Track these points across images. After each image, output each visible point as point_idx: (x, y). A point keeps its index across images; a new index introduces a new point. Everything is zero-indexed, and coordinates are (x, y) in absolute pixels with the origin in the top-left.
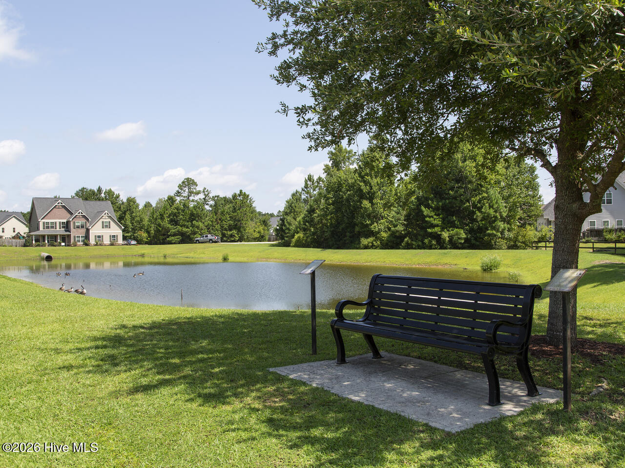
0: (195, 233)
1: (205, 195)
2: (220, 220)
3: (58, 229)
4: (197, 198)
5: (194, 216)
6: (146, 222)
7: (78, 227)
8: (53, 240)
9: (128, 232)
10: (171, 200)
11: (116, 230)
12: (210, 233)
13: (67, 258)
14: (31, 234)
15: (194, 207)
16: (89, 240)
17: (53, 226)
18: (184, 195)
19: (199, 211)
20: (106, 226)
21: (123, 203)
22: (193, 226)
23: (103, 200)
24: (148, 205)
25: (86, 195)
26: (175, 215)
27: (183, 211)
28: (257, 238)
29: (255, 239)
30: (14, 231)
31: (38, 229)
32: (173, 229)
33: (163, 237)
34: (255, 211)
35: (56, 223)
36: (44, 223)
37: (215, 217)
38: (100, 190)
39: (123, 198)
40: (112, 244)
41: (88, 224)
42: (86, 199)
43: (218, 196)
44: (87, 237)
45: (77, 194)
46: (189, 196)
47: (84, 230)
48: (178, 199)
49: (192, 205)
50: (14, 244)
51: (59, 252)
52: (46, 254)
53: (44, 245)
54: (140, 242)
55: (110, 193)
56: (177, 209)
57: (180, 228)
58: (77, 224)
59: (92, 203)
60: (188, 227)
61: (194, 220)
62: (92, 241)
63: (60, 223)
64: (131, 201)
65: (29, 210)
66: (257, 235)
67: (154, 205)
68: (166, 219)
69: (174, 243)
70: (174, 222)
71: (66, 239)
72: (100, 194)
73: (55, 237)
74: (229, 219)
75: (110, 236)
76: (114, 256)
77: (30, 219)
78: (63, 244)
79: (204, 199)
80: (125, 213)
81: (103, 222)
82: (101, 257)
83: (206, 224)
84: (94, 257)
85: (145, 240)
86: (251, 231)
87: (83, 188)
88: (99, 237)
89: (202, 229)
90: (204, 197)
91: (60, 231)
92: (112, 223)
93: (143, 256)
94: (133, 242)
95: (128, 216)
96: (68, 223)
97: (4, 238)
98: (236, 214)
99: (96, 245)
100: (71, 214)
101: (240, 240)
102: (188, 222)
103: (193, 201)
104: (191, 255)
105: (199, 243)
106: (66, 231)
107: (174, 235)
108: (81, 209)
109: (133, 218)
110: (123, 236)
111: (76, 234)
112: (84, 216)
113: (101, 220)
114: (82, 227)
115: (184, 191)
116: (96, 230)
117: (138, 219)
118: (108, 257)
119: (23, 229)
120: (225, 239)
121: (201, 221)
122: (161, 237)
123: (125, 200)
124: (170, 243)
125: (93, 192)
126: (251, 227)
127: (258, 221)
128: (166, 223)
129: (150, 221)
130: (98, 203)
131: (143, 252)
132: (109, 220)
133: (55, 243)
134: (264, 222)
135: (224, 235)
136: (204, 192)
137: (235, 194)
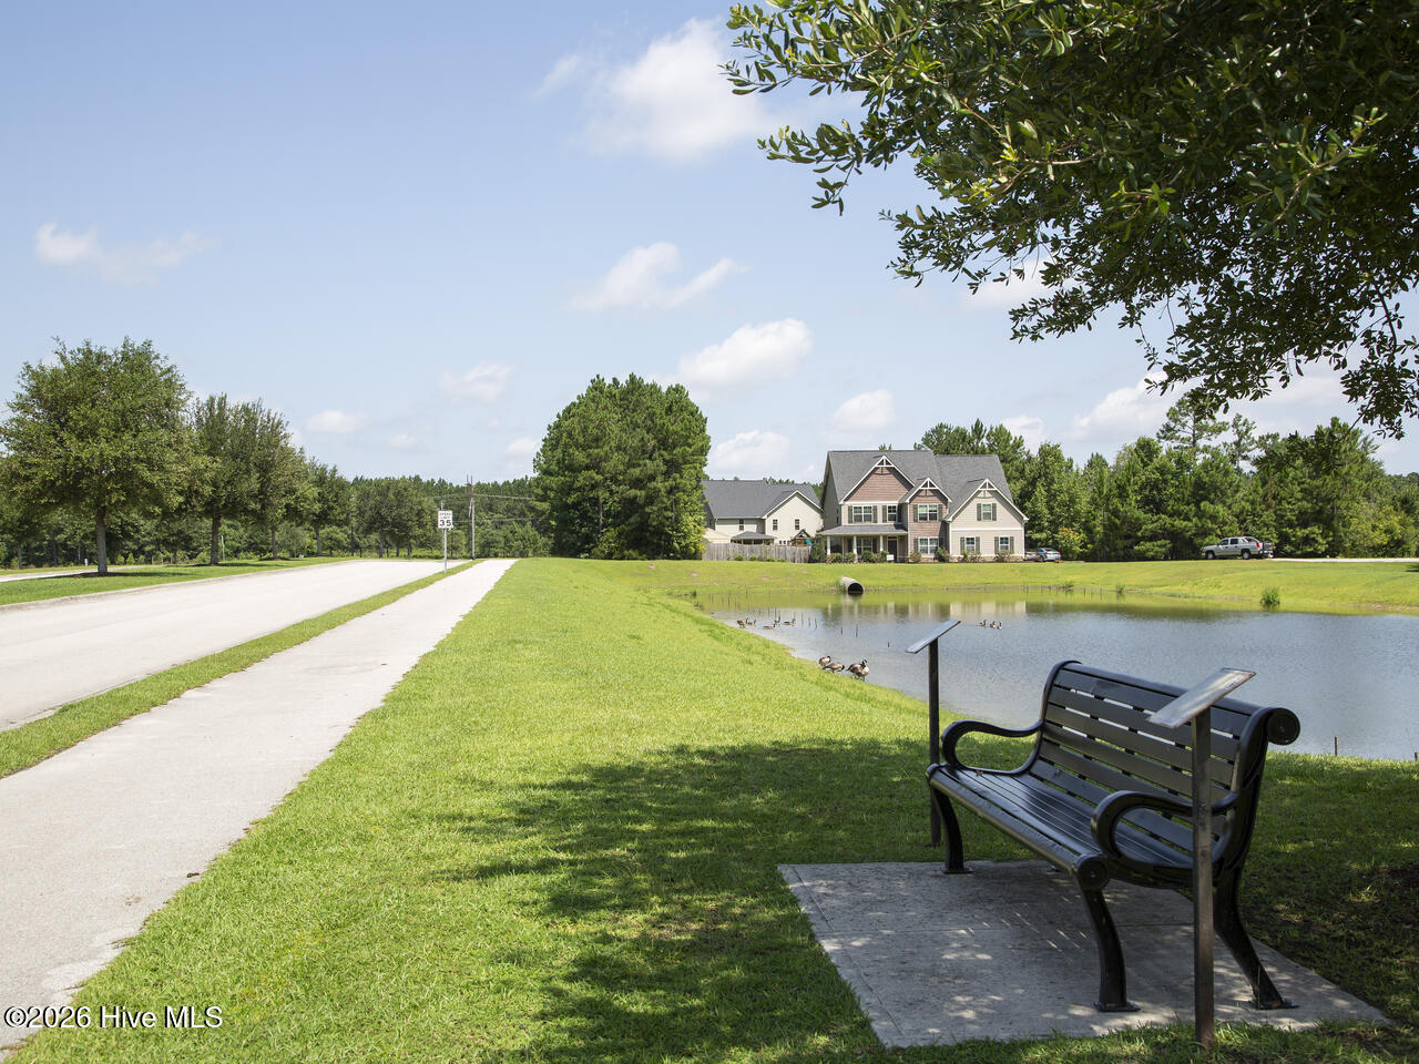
0: (1205, 533)
1: (1238, 433)
2: (1274, 498)
3: (880, 522)
4: (1216, 441)
5: (1203, 491)
6: (1083, 505)
7: (923, 518)
8: (868, 547)
9: (1041, 531)
10: (1146, 449)
11: (1011, 526)
12: (1246, 533)
13: (894, 590)
14: (825, 533)
15: (1204, 466)
16: (948, 549)
17: (870, 515)
18: (1183, 435)
19: (1219, 478)
20: (988, 515)
21: (1030, 459)
22: (1201, 514)
23: (983, 452)
24: (1096, 462)
25: (947, 443)
26: (1155, 486)
27: (1176, 476)
28: (1381, 547)
29: (1376, 551)
30: (797, 527)
31: (838, 523)
32: (1151, 522)
33: (1126, 543)
34: (1380, 473)
35: (875, 508)
36: (850, 509)
37: (1261, 491)
38: (978, 429)
39: (1032, 447)
40: (1000, 560)
41: (946, 512)
42: (947, 452)
43: (1275, 437)
44: (943, 541)
45: (926, 441)
46: (1196, 438)
47: (936, 526)
48: (1165, 445)
49: (1200, 458)
50: (789, 557)
51: (879, 575)
52: (848, 581)
53: (849, 560)
54: (1066, 555)
55: (1000, 435)
56: (1162, 470)
57: (1168, 520)
58: (921, 511)
59: (955, 461)
60: (1187, 519)
61: (1205, 498)
62: (955, 551)
63: (884, 508)
64: (1049, 453)
65: (819, 479)
66: (1382, 539)
67: (1111, 462)
68: (1133, 498)
69: (1153, 559)
70: (1153, 504)
71: (896, 546)
72: (979, 439)
73: (875, 539)
74: (1299, 495)
75: (996, 539)
76: (1002, 588)
77: (825, 498)
78: (890, 557)
79: (1237, 444)
80: (1033, 483)
81: (979, 506)
82: (971, 589)
83: (1236, 508)
84: (956, 589)
85: (1078, 549)
86: (1365, 527)
87: (941, 426)
88: (970, 541)
89: (1225, 523)
90: (1236, 438)
91: (883, 527)
92: (1000, 508)
93: (1068, 588)
94: (1052, 555)
95: (1040, 491)
96: (902, 507)
97: (777, 541)
98: (1318, 482)
99: (964, 560)
100: (909, 486)
101: (1332, 552)
102: (1188, 504)
103: (1206, 449)
104: (1186, 589)
105: (1215, 558)
106: (897, 527)
107: (1153, 537)
108: (932, 472)
109: (1052, 496)
110: (1028, 540)
111: (919, 533)
112: (936, 493)
113: (976, 501)
114: (933, 517)
115: (1184, 425)
116: (963, 526)
117: (1065, 497)
118: (987, 589)
119: (812, 522)
120: (1288, 548)
121: (1224, 503)
122: (1120, 543)
123: (1035, 453)
124: (1142, 557)
125: (961, 434)
126: (1365, 518)
127: (1389, 499)
128: (1132, 508)
129: (1093, 501)
130: (971, 460)
131: (1069, 579)
132: (994, 501)
133: (874, 556)
134: (1405, 501)
135: (1284, 538)
136: (1235, 425)
137: (1319, 428)
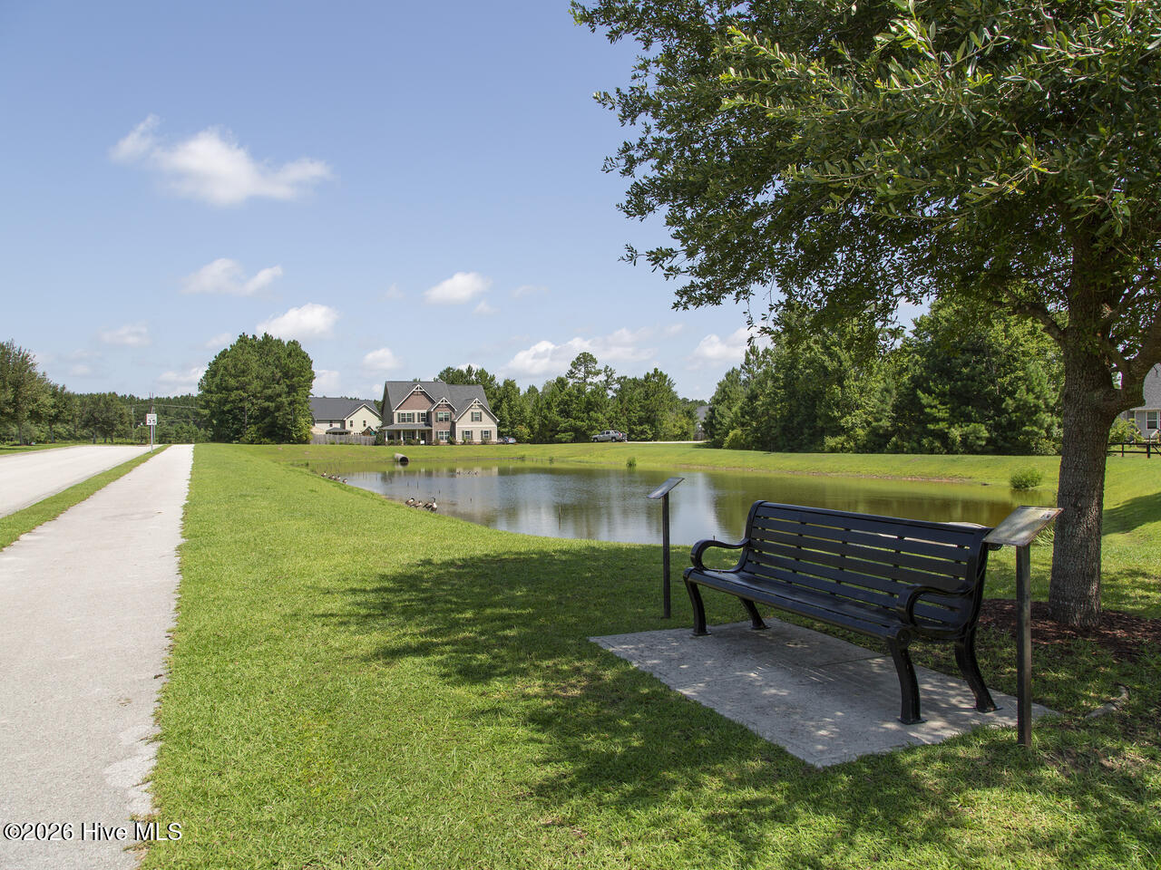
0: (592, 428)
1: (607, 375)
2: (627, 410)
3: (416, 422)
4: (596, 380)
5: (590, 406)
6: (528, 413)
7: (441, 420)
8: (410, 436)
9: (505, 427)
10: (561, 383)
11: (489, 424)
12: (613, 428)
13: (426, 461)
14: (384, 428)
15: (592, 393)
16: (455, 437)
17: (410, 418)
18: (579, 376)
19: (599, 399)
20: (478, 419)
21: (499, 387)
22: (590, 419)
23: (473, 383)
24: (532, 390)
25: (452, 378)
26: (566, 403)
27: (577, 398)
28: (677, 435)
29: (676, 438)
30: (365, 425)
31: (392, 422)
32: (564, 423)
33: (551, 434)
34: (676, 397)
35: (414, 414)
36: (399, 414)
37: (620, 406)
38: (470, 370)
39: (500, 381)
40: (484, 443)
41: (454, 416)
42: (452, 383)
43: (625, 378)
44: (452, 432)
45: (441, 377)
46: (586, 377)
47: (448, 424)
48: (571, 381)
49: (589, 389)
50: (363, 442)
51: (417, 452)
52: (400, 456)
53: (399, 444)
54: (520, 440)
55: (482, 374)
56: (569, 395)
57: (573, 421)
58: (439, 416)
59: (459, 388)
60: (583, 421)
61: (592, 410)
62: (459, 439)
63: (419, 414)
64: (509, 384)
65: (380, 399)
66: (678, 432)
67: (540, 390)
68: (555, 410)
69: (565, 442)
70: (565, 413)
71: (426, 435)
72: (471, 376)
73: (413, 432)
74: (639, 409)
75: (482, 432)
76: (486, 459)
77: (383, 409)
78: (422, 442)
79: (606, 381)
80: (501, 401)
81: (472, 413)
82: (469, 459)
83: (608, 416)
84: (461, 459)
85: (526, 437)
86: (670, 425)
87: (449, 368)
88: (467, 433)
89: (602, 423)
90: (606, 378)
91: (418, 425)
92: (484, 414)
93: (523, 458)
94: (511, 440)
95: (505, 405)
96: (429, 414)
97: (352, 433)
98: (648, 402)
99: (464, 444)
100: (433, 402)
101: (655, 438)
102: (583, 413)
103: (591, 384)
104: (586, 458)
105: (598, 441)
106: (426, 425)
107: (565, 431)
108: (445, 396)
109: (511, 408)
110: (499, 431)
111: (438, 428)
112: (449, 406)
113: (471, 411)
114: (446, 419)
115: (579, 371)
116: (463, 424)
117: (518, 409)
118: (478, 459)
119: (375, 422)
120: (633, 436)
121: (601, 412)
122: (548, 434)
123: (501, 384)
124: (560, 442)
125: (460, 372)
126: (670, 421)
127: (680, 411)
128: (554, 415)
129: (533, 411)
130: (467, 387)
131: (523, 454)
132: (481, 410)
133: (413, 441)
134: (689, 412)
135: (631, 431)
136: (605, 371)
137: (648, 374)
